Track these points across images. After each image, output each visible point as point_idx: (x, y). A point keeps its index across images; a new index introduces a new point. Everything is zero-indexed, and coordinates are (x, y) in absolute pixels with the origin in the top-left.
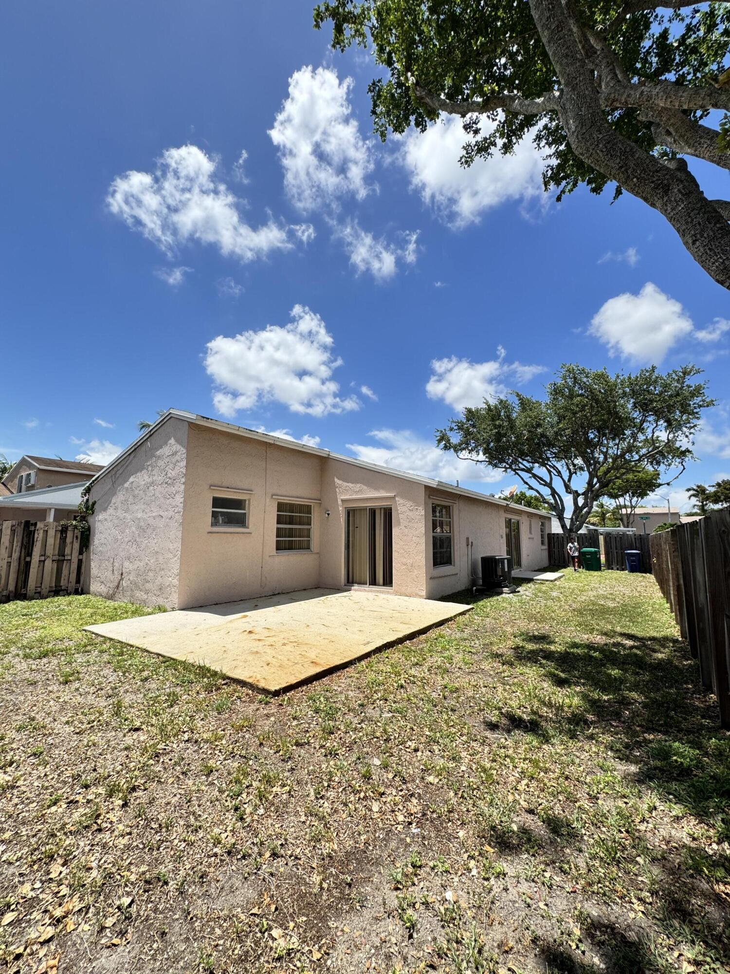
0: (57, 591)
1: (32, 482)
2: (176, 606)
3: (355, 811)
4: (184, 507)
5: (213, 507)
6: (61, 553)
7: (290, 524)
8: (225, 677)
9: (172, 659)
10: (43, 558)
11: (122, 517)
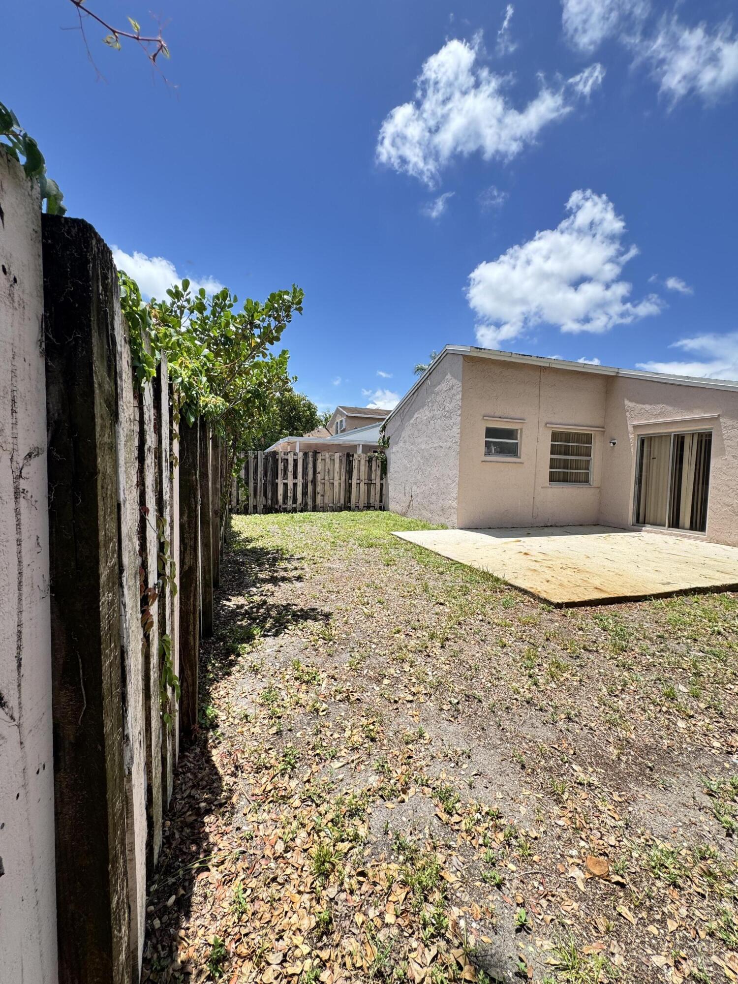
0: (368, 507)
1: (344, 427)
2: (456, 525)
3: (655, 718)
4: (461, 437)
5: (486, 437)
6: (370, 479)
7: (565, 454)
8: (506, 583)
9: (459, 563)
10: (358, 481)
11: (409, 449)
